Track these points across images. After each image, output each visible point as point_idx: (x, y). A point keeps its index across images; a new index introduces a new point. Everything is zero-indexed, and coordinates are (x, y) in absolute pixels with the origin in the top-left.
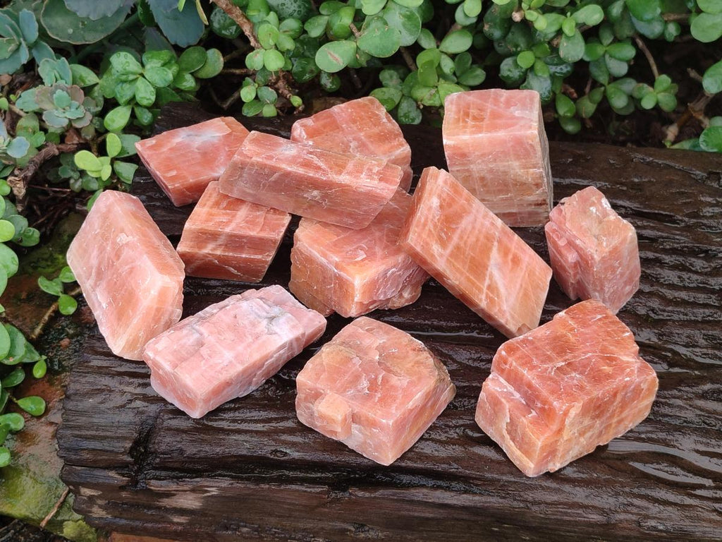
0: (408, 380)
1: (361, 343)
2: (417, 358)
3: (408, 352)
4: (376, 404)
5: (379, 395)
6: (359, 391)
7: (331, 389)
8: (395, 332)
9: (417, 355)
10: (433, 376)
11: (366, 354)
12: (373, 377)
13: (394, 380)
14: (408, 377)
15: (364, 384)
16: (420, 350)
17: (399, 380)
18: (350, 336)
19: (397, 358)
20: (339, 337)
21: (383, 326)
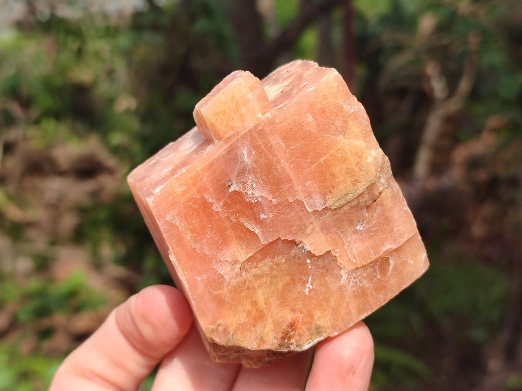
0: (227, 278)
1: (356, 232)
2: (270, 321)
3: (293, 310)
4: (198, 191)
5: (218, 207)
6: (242, 173)
7: (271, 122)
8: (354, 311)
9: (277, 324)
10: (213, 331)
11: (325, 229)
12: (262, 216)
13: (239, 252)
14: (234, 282)
15: (256, 192)
16: (286, 336)
17: (236, 262)
18: (386, 220)
19: (287, 285)
20: (394, 197)
21: (381, 296)
